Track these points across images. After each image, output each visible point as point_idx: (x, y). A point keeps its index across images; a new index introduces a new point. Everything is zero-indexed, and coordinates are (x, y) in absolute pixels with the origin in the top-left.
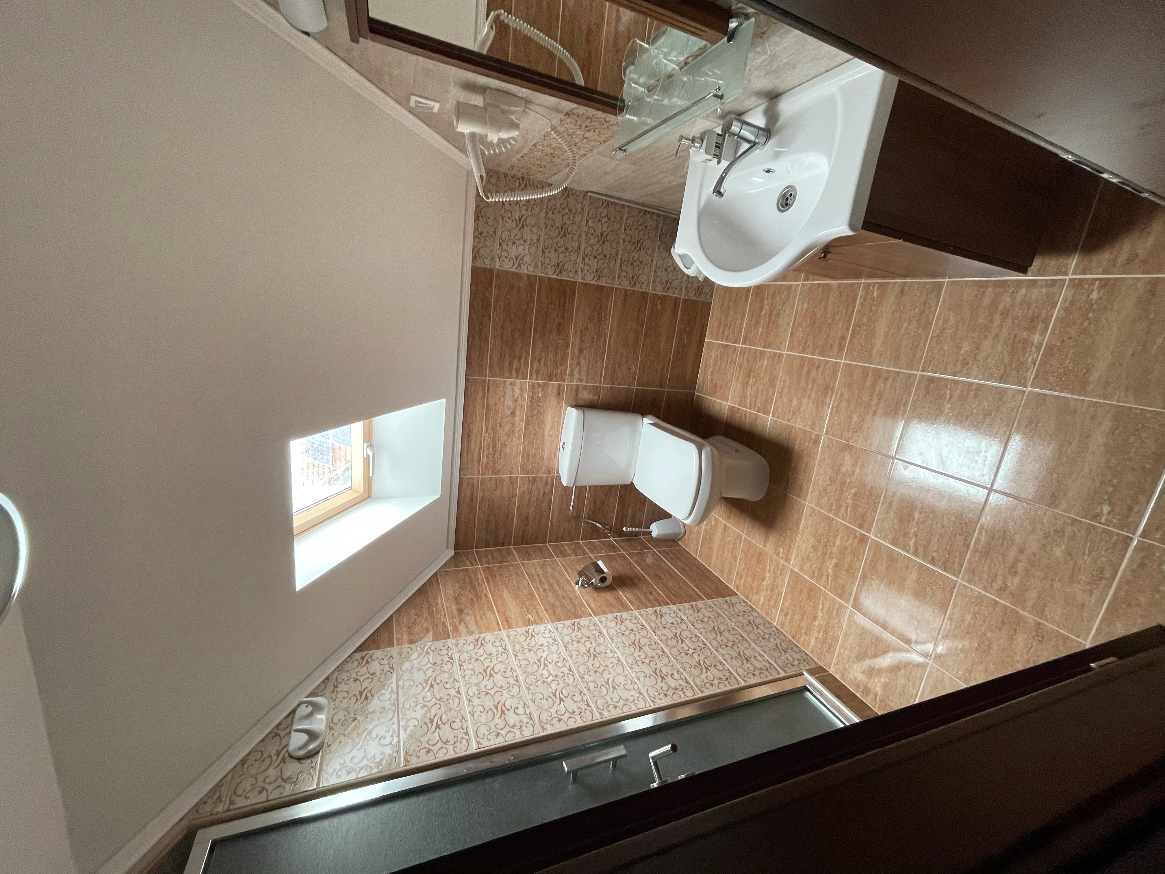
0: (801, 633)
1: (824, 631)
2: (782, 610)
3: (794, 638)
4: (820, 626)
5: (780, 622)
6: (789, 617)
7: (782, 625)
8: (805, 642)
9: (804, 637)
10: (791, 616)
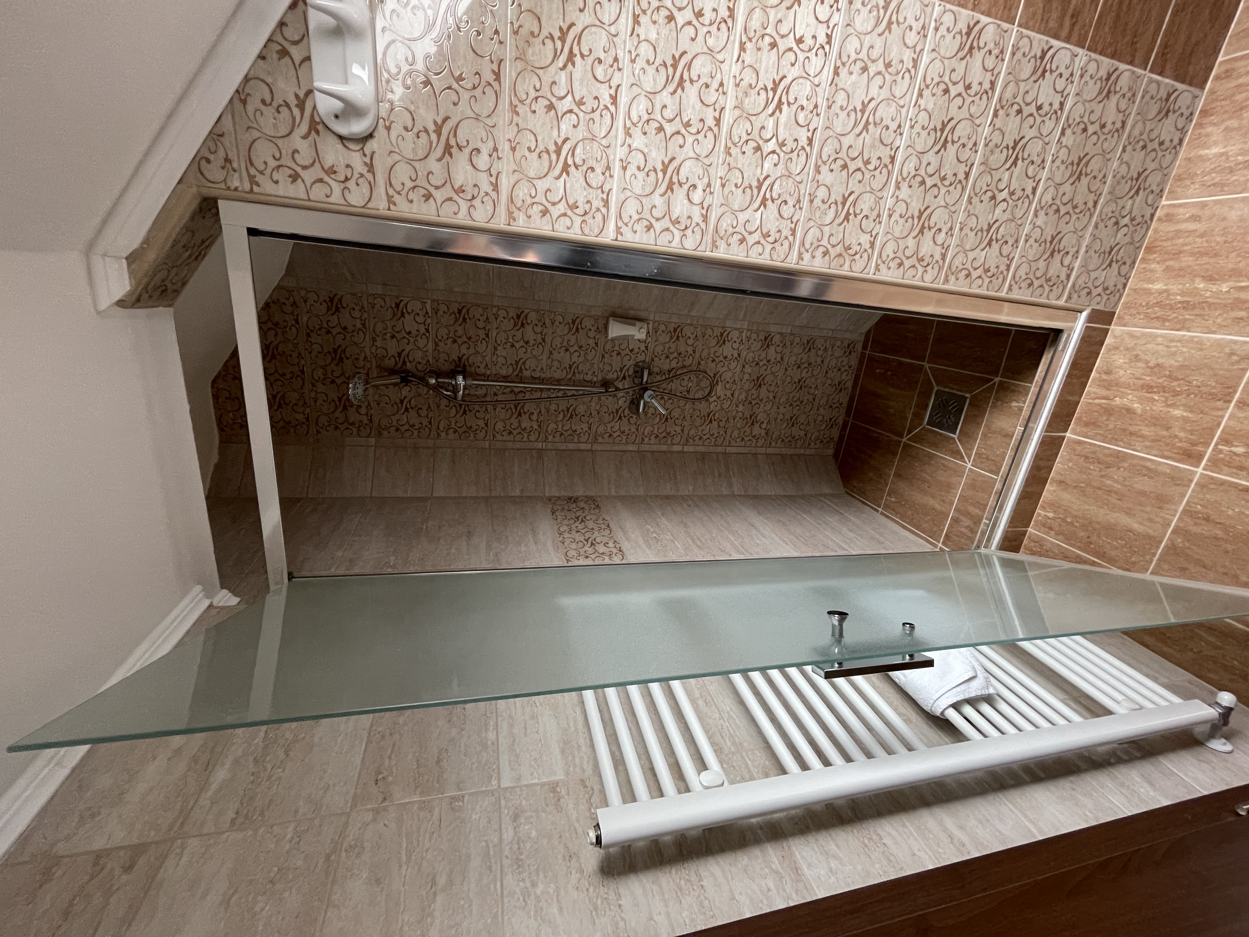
0: (1165, 261)
1: (1188, 302)
2: (1204, 205)
3: (1149, 250)
4: (1195, 292)
5: (1170, 211)
6: (1191, 226)
7: (1169, 218)
8: (1149, 275)
9: (1159, 268)
10: (1195, 231)
